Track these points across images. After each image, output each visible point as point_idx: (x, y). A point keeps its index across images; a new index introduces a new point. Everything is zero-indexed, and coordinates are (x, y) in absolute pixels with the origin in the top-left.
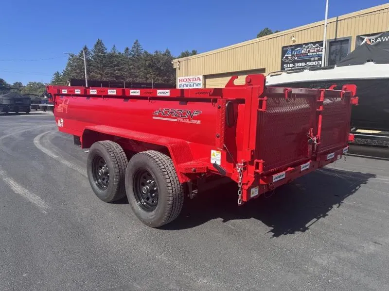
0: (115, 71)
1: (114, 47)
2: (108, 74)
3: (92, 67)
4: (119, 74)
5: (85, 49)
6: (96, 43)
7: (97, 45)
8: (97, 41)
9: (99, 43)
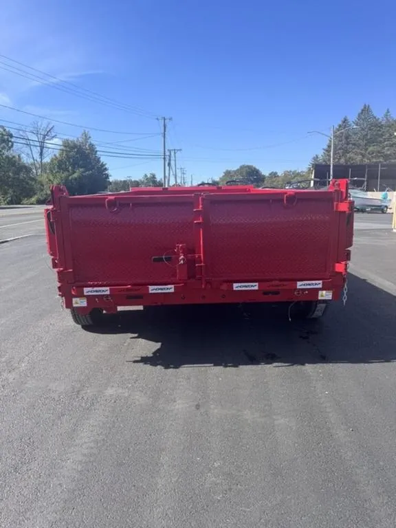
0: (383, 148)
1: (388, 112)
2: (373, 153)
3: (351, 145)
4: (389, 153)
5: (344, 122)
6: (360, 111)
7: (362, 113)
8: (362, 108)
9: (366, 110)
